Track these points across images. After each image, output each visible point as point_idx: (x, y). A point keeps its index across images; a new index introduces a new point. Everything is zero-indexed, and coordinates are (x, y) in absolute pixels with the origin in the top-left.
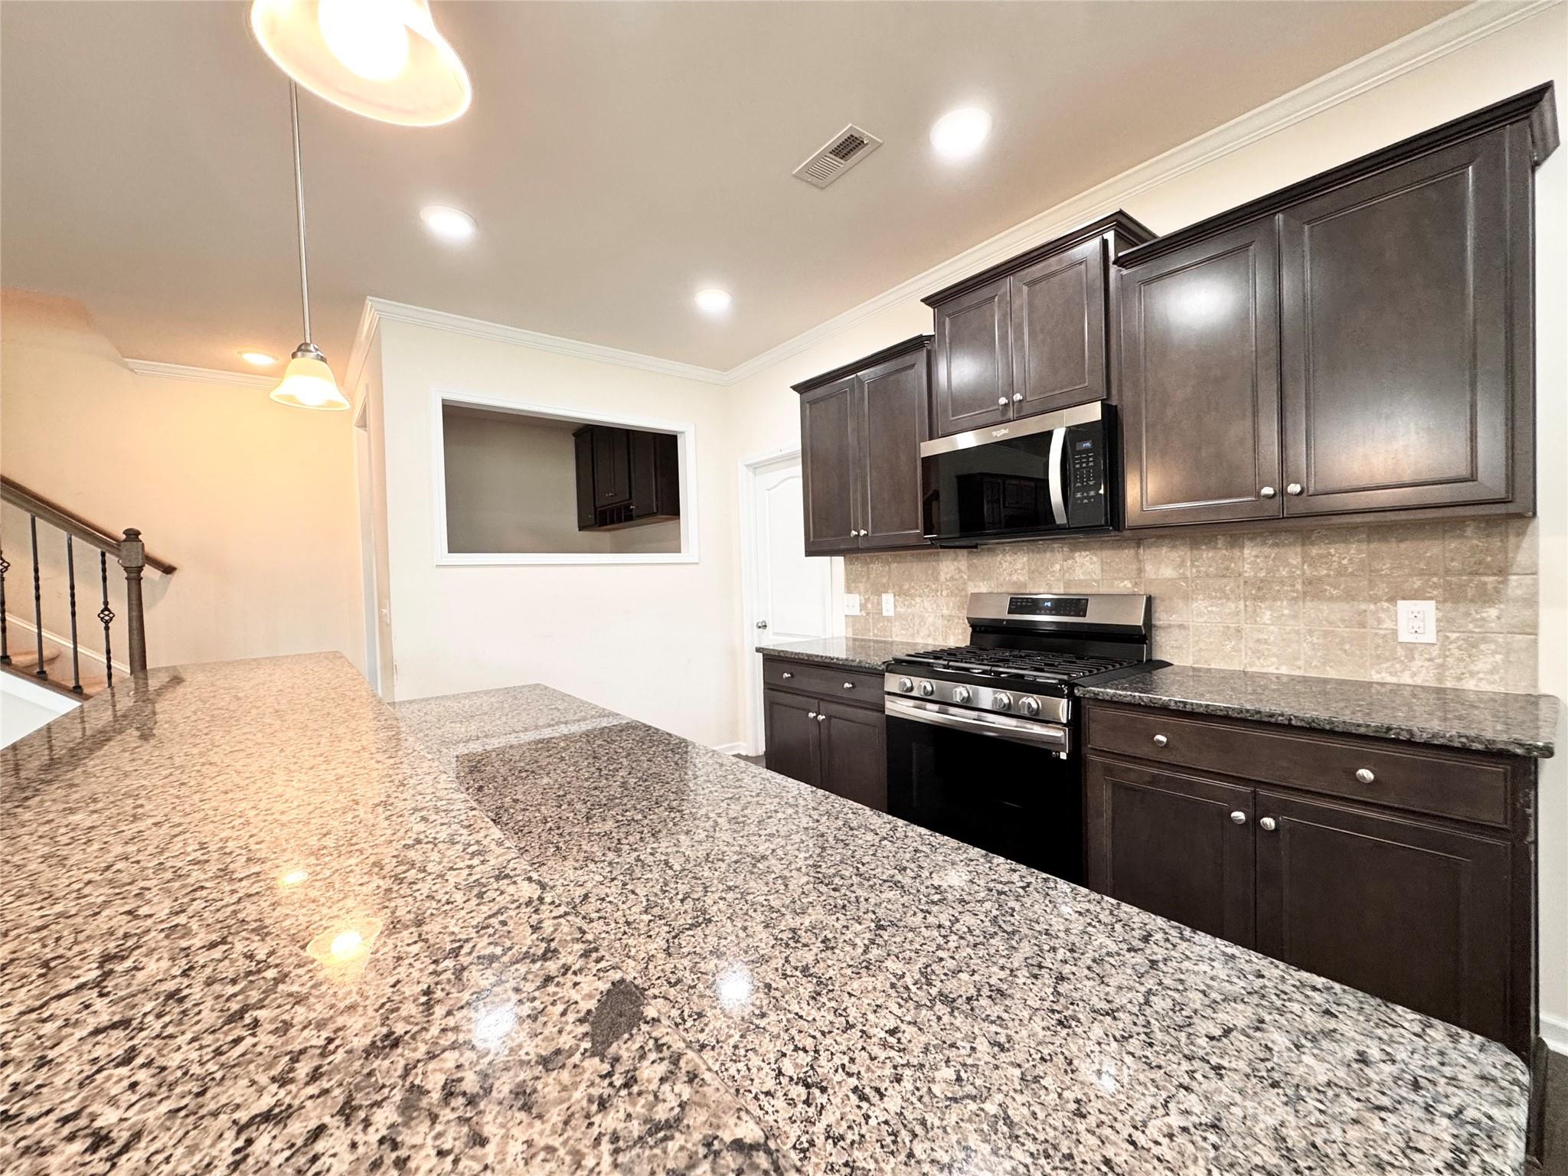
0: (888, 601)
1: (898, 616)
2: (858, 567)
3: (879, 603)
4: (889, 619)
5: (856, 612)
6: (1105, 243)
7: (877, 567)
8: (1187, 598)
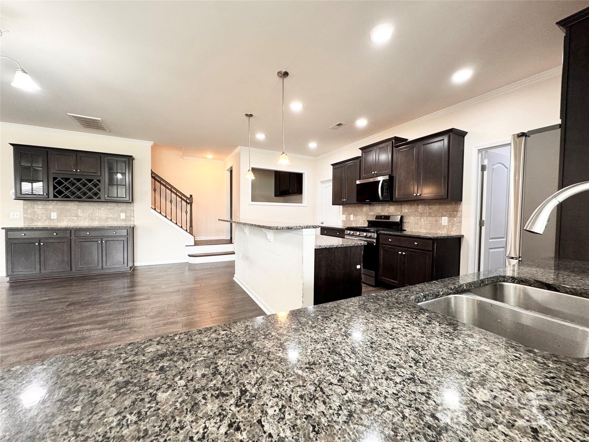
0: (352, 216)
1: (354, 220)
2: (345, 208)
3: (350, 217)
4: (352, 221)
5: (345, 219)
6: (393, 142)
7: (350, 208)
8: (409, 216)
